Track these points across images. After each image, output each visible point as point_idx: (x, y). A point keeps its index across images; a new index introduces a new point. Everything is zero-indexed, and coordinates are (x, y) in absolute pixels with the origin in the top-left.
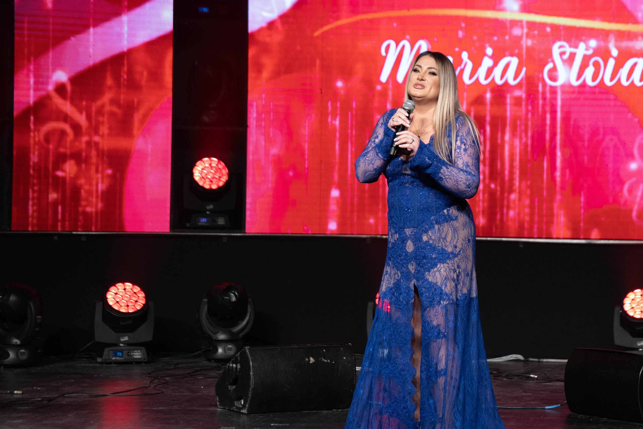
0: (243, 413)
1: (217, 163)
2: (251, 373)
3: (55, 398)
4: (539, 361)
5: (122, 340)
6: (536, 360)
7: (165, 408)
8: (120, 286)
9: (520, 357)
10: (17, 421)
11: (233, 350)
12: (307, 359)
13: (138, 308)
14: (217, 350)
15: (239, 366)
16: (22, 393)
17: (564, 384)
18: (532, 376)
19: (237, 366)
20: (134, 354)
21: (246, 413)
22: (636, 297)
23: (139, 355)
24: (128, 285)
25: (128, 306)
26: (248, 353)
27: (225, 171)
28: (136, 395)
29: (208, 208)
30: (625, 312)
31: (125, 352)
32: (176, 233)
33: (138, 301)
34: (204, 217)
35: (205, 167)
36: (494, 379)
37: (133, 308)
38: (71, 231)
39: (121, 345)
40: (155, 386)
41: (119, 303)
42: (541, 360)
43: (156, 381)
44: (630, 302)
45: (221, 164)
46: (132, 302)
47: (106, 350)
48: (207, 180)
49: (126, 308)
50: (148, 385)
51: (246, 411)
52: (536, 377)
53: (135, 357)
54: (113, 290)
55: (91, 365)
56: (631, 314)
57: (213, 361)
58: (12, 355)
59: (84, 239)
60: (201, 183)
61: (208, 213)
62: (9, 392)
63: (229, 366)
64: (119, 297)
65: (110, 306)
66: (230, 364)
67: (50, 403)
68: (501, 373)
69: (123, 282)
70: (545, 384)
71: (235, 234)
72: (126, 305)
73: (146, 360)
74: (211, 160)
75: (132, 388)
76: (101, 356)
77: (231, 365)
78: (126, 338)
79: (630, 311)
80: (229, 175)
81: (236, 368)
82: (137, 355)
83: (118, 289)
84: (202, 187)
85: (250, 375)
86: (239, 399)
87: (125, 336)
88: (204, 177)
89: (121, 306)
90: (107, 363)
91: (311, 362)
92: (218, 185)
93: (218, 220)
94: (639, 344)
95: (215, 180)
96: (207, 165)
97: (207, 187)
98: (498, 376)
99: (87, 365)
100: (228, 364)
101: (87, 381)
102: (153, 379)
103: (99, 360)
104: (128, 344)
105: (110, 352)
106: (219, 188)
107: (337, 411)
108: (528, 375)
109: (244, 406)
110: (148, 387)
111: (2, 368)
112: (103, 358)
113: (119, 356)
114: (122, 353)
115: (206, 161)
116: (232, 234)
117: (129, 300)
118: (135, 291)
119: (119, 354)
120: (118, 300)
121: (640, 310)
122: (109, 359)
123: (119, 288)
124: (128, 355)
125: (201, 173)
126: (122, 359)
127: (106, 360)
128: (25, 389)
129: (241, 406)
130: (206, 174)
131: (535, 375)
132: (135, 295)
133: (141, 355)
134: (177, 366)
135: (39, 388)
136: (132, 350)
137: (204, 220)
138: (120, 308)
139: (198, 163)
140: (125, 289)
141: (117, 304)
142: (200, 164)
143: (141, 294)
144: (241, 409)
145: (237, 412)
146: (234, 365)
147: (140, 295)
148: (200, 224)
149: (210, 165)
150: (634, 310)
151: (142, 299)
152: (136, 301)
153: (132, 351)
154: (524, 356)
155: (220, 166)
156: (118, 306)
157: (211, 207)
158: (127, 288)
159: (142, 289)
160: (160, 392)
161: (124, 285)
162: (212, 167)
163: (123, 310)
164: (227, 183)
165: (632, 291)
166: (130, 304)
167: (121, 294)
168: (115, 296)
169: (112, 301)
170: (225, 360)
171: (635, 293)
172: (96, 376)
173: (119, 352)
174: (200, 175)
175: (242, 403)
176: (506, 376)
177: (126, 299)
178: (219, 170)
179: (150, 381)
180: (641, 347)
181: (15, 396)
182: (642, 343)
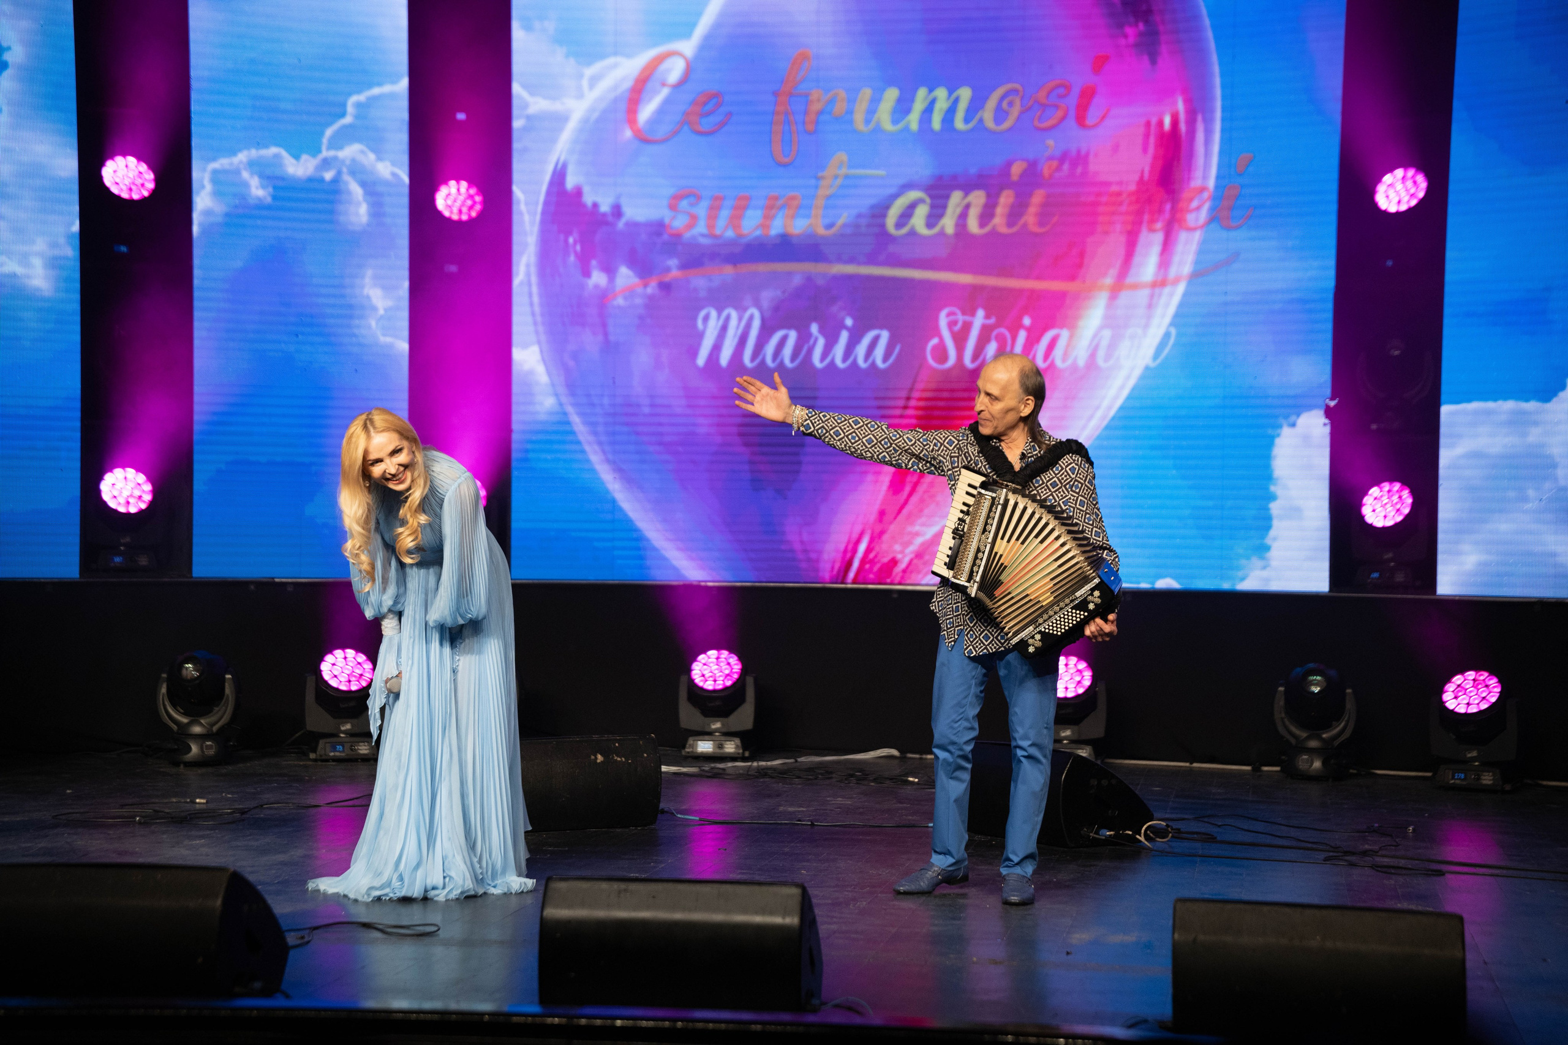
3: (250, 810)
4: (921, 759)
5: (343, 728)
6: (917, 756)
8: (339, 653)
9: (894, 752)
12: (593, 758)
16: (207, 803)
18: (911, 779)
20: (360, 748)
23: (366, 749)
24: (350, 653)
25: (349, 681)
31: (347, 746)
33: (364, 675)
36: (857, 783)
37: (356, 685)
38: (273, 578)
39: (342, 735)
41: (338, 677)
42: (924, 756)
46: (355, 676)
47: (322, 743)
49: (347, 683)
52: (916, 780)
53: (361, 752)
54: (329, 658)
55: (301, 763)
58: (195, 749)
59: (290, 589)
62: (189, 800)
64: (337, 670)
65: (326, 682)
67: (244, 816)
68: (867, 775)
69: (344, 648)
70: (929, 790)
72: (347, 679)
75: (355, 795)
76: (314, 751)
78: (348, 726)
82: (364, 749)
83: (336, 658)
87: (347, 723)
89: (341, 682)
90: (323, 761)
91: (598, 761)
94: (1063, 734)
98: (863, 780)
99: (296, 763)
101: (295, 785)
103: (312, 756)
104: (351, 734)
105: (327, 744)
107: (636, 829)
108: (906, 778)
111: (182, 766)
112: (318, 753)
113: (339, 751)
114: (343, 747)
117: (351, 674)
118: (360, 660)
119: (339, 748)
120: (336, 673)
122: (325, 755)
123: (338, 656)
124: (352, 750)
126: (343, 754)
127: (321, 756)
128: (210, 797)
131: (916, 778)
132: (359, 666)
133: (369, 749)
135: (229, 796)
136: (356, 742)
138: (338, 684)
140: (345, 658)
141: (335, 679)
147: (366, 666)
152: (361, 675)
153: (357, 744)
154: (899, 751)
156: (336, 682)
158: (348, 656)
161: (344, 652)
163: (343, 687)
166: (353, 679)
167: (340, 665)
168: (332, 668)
169: (330, 674)
172: (307, 778)
173: (339, 745)
176: (875, 780)
177: (347, 672)
180: (1065, 738)
181: (197, 806)
182: (1068, 733)
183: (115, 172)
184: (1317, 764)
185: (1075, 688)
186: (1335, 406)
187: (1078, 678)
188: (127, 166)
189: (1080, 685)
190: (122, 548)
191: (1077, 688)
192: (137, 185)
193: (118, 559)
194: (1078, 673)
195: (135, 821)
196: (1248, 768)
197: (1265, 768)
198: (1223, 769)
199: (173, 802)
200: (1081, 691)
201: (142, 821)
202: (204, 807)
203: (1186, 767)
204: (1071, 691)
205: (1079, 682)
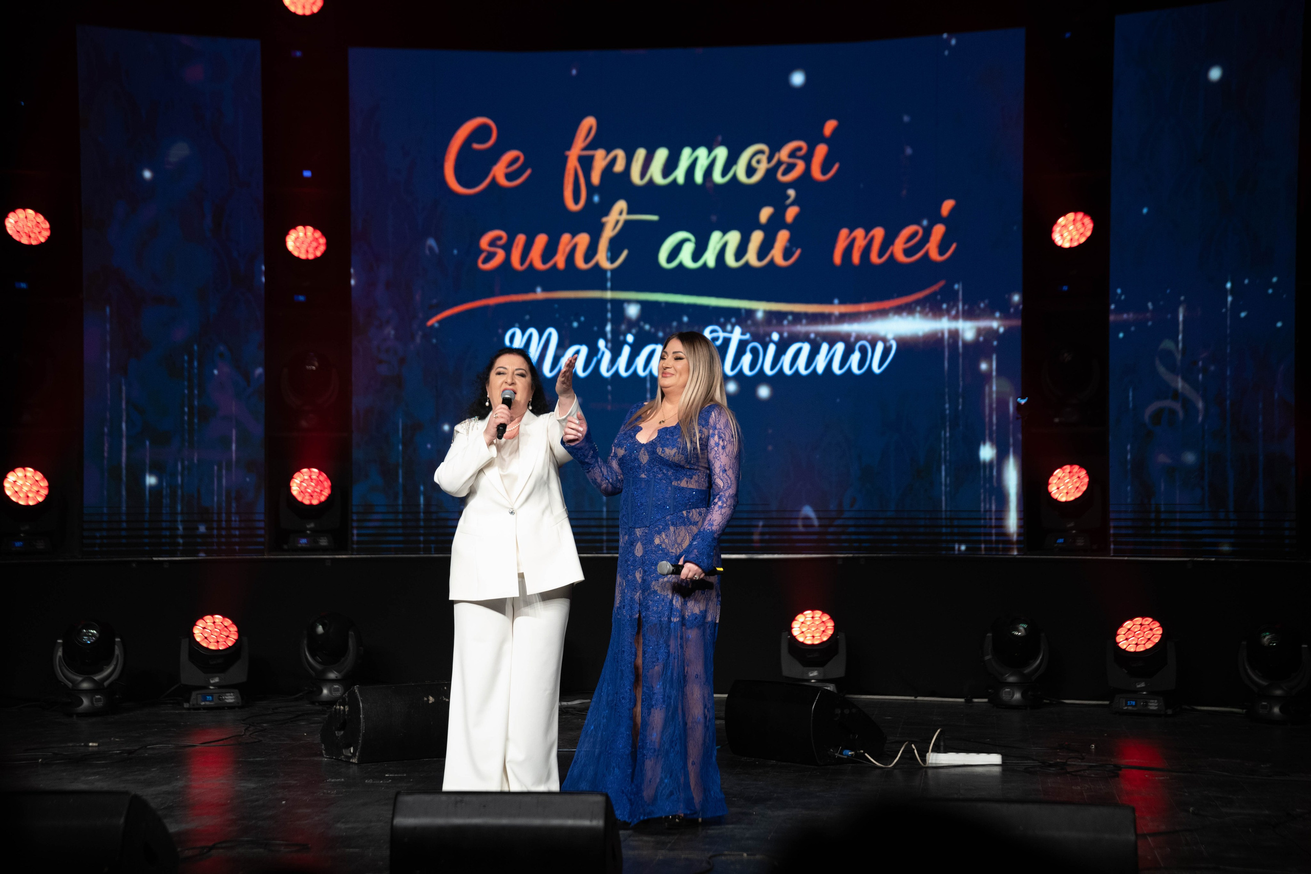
0: (352, 763)
1: (317, 475)
2: (361, 716)
3: (136, 750)
5: (212, 682)
7: (263, 759)
8: (209, 619)
10: (93, 778)
11: (340, 690)
12: (425, 699)
13: (230, 644)
14: (321, 691)
15: (347, 708)
16: (99, 746)
17: (724, 722)
19: (344, 708)
20: (226, 697)
21: (356, 762)
22: (807, 619)
23: (232, 699)
24: (218, 618)
25: (218, 642)
26: (358, 693)
27: (327, 484)
28: (229, 745)
29: (308, 526)
30: (794, 638)
31: (216, 696)
32: (272, 557)
33: (230, 636)
34: (304, 537)
35: (304, 479)
37: (224, 644)
38: (152, 557)
39: (211, 687)
40: (251, 734)
41: (208, 639)
43: (252, 728)
44: (799, 626)
45: (322, 475)
46: (222, 638)
47: (194, 694)
48: (307, 494)
49: (216, 644)
50: (243, 733)
51: (356, 760)
53: (227, 701)
54: (200, 624)
55: (177, 712)
56: (801, 639)
57: (317, 704)
58: (86, 702)
59: (166, 566)
60: (300, 499)
61: (308, 532)
62: (83, 744)
63: (335, 709)
64: (207, 632)
65: (198, 643)
66: (336, 706)
67: (131, 756)
69: (212, 614)
71: (340, 556)
72: (215, 641)
73: (240, 704)
74: (311, 472)
75: (224, 737)
76: (188, 701)
77: (338, 707)
78: (217, 680)
79: (800, 637)
80: (332, 488)
81: (344, 710)
82: (230, 698)
83: (207, 623)
84: (302, 503)
85: (360, 718)
86: (348, 747)
87: (215, 677)
88: (303, 491)
89: (210, 642)
90: (195, 709)
91: (430, 702)
92: (319, 500)
93: (321, 541)
94: (811, 674)
95: (315, 494)
96: (306, 477)
97: (307, 502)
99: (172, 711)
100: (335, 706)
101: (172, 729)
102: (248, 726)
103: (186, 705)
104: (218, 686)
105: (199, 695)
106: (321, 503)
109: (354, 755)
110: (243, 735)
111: (75, 717)
112: (191, 703)
113: (209, 701)
114: (212, 696)
115: (306, 472)
116: (337, 556)
117: (219, 636)
118: (226, 624)
119: (209, 698)
120: (206, 635)
121: (811, 635)
122: (197, 704)
123: (208, 621)
124: (220, 699)
125: (300, 486)
126: (212, 703)
127: (194, 705)
128: (101, 741)
129: (350, 755)
130: (306, 488)
132: (225, 629)
133: (234, 699)
134: (275, 711)
135: (117, 740)
137: (304, 541)
138: (209, 644)
139: (296, 475)
140: (214, 623)
141: (206, 640)
142: (299, 476)
143: (233, 627)
144: (351, 758)
145: (345, 761)
146: (342, 707)
148: (299, 545)
149: (310, 477)
150: (805, 634)
151: (234, 634)
152: (228, 637)
153: (223, 694)
155: (321, 478)
156: (207, 642)
157: (312, 525)
158: (217, 621)
159: (235, 622)
160: (257, 740)
161: (213, 618)
162: (312, 480)
163: (212, 647)
164: (329, 498)
165: (802, 612)
166: (220, 640)
167: (210, 628)
168: (203, 631)
169: (200, 636)
170: (331, 703)
171: (804, 615)
173: (209, 696)
174: (298, 489)
175: (352, 751)
177: (216, 634)
178: (320, 482)
179: (244, 728)
180: (813, 678)
181: (90, 749)
182: (815, 673)
183: (16, 222)
184: (1017, 696)
185: (820, 636)
186: (1025, 403)
187: (822, 629)
188: (26, 217)
189: (824, 634)
190: (22, 535)
191: (822, 636)
192: (35, 233)
193: (18, 544)
194: (823, 624)
195: (38, 762)
196: (962, 700)
197: (976, 700)
198: (942, 701)
199: (69, 746)
200: (825, 639)
201: (44, 762)
202: (96, 749)
203: (912, 700)
204: (817, 639)
205: (824, 631)
